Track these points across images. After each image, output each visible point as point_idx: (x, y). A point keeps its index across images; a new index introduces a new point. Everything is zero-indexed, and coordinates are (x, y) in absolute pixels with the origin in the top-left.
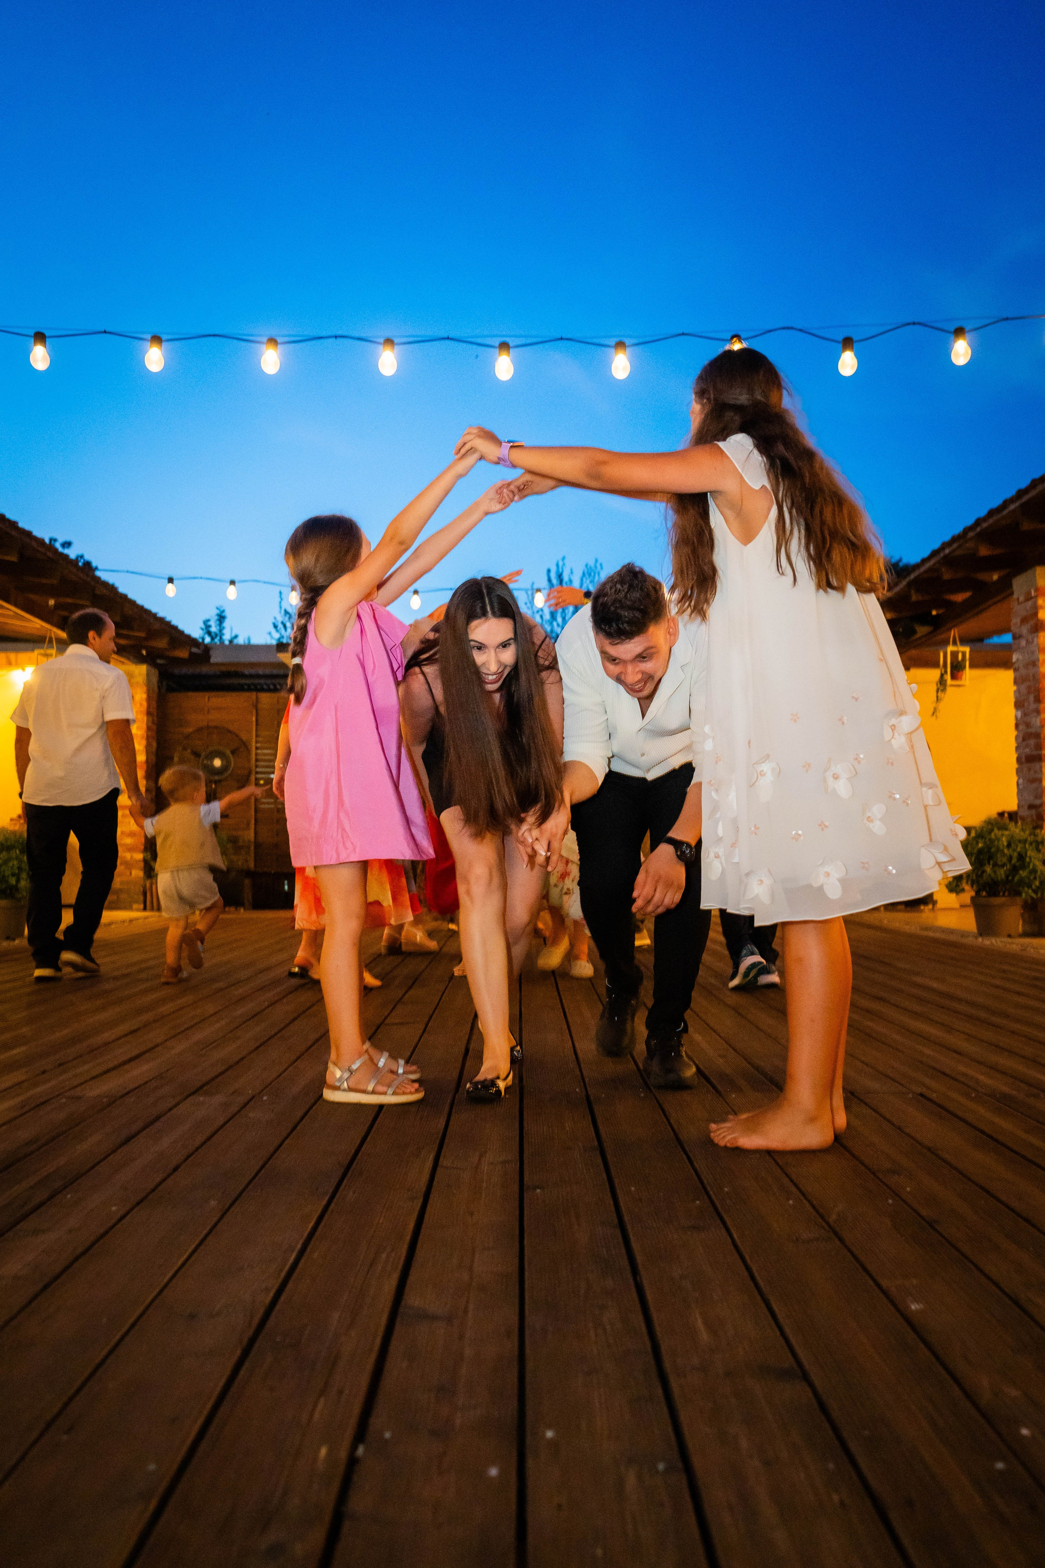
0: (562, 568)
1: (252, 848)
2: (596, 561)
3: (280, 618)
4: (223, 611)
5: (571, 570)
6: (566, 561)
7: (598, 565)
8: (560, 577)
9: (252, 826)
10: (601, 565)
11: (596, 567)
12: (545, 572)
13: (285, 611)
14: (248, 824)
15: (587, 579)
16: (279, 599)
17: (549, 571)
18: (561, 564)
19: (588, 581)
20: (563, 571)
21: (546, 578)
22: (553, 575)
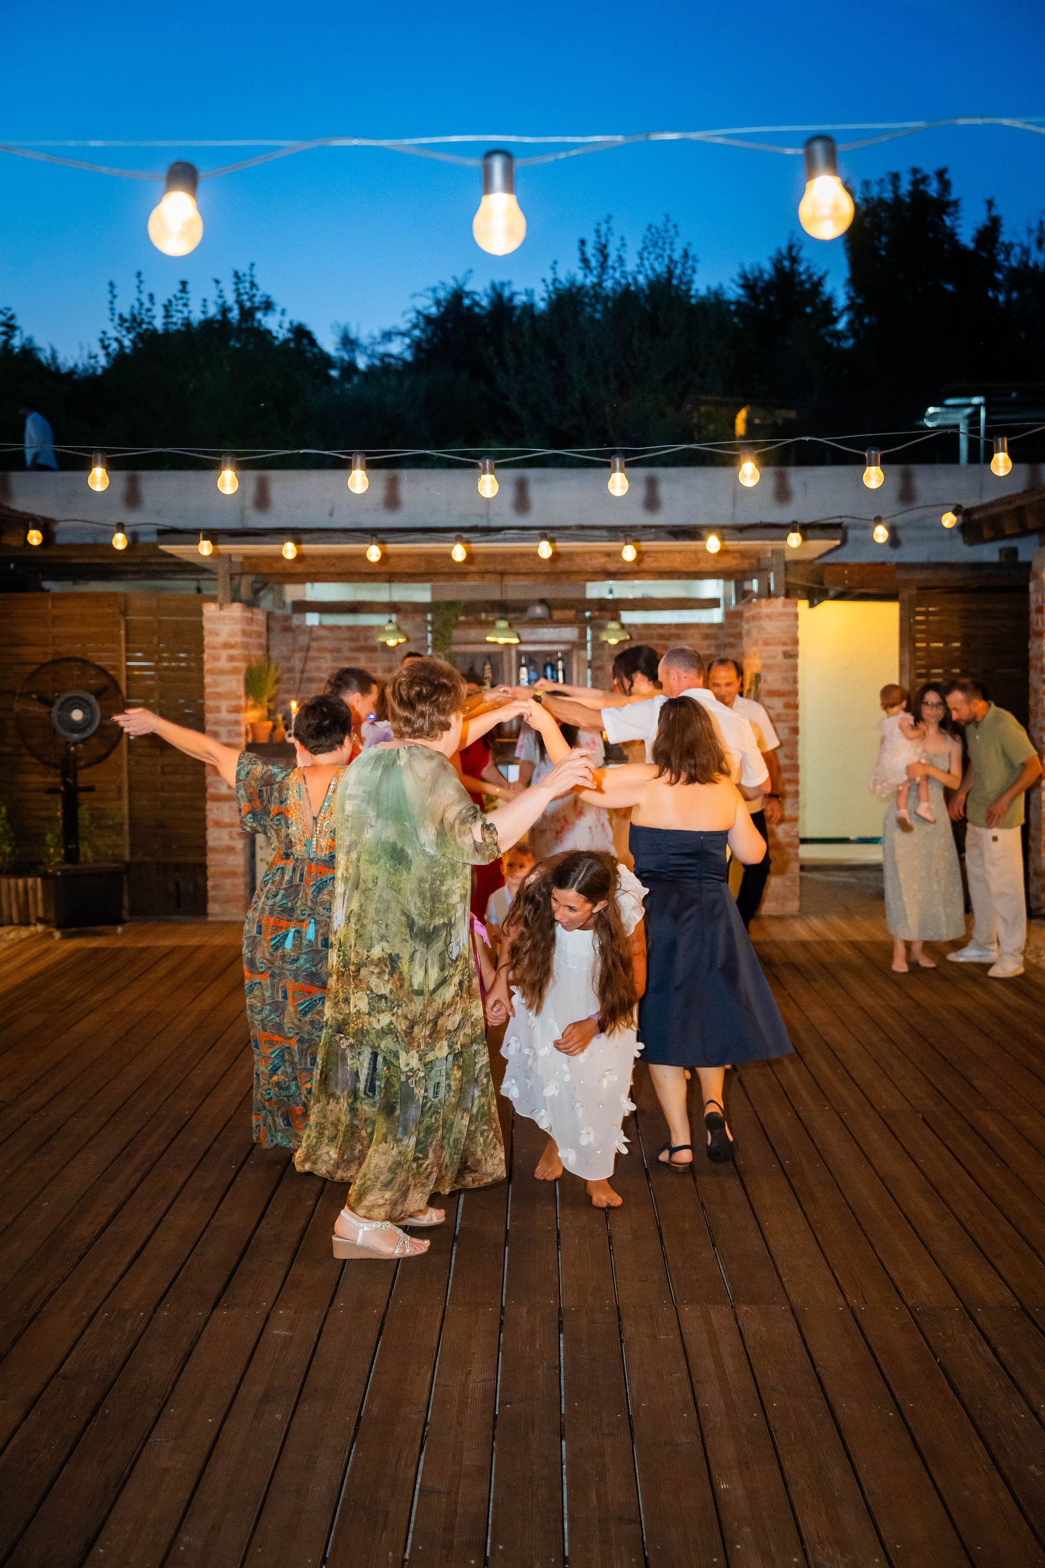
0: (606, 235)
1: (126, 827)
2: (668, 218)
3: (112, 333)
4: (12, 318)
5: (622, 239)
6: (613, 224)
7: (670, 226)
8: (602, 250)
9: (125, 794)
10: (675, 226)
11: (667, 231)
12: (576, 244)
13: (121, 317)
14: (120, 790)
15: (650, 253)
16: (109, 297)
17: (583, 243)
18: (604, 228)
19: (653, 256)
20: (607, 241)
21: (577, 255)
22: (590, 250)
